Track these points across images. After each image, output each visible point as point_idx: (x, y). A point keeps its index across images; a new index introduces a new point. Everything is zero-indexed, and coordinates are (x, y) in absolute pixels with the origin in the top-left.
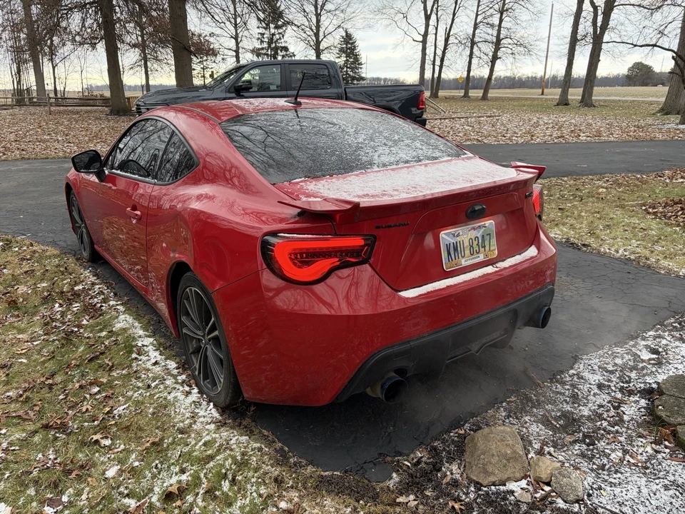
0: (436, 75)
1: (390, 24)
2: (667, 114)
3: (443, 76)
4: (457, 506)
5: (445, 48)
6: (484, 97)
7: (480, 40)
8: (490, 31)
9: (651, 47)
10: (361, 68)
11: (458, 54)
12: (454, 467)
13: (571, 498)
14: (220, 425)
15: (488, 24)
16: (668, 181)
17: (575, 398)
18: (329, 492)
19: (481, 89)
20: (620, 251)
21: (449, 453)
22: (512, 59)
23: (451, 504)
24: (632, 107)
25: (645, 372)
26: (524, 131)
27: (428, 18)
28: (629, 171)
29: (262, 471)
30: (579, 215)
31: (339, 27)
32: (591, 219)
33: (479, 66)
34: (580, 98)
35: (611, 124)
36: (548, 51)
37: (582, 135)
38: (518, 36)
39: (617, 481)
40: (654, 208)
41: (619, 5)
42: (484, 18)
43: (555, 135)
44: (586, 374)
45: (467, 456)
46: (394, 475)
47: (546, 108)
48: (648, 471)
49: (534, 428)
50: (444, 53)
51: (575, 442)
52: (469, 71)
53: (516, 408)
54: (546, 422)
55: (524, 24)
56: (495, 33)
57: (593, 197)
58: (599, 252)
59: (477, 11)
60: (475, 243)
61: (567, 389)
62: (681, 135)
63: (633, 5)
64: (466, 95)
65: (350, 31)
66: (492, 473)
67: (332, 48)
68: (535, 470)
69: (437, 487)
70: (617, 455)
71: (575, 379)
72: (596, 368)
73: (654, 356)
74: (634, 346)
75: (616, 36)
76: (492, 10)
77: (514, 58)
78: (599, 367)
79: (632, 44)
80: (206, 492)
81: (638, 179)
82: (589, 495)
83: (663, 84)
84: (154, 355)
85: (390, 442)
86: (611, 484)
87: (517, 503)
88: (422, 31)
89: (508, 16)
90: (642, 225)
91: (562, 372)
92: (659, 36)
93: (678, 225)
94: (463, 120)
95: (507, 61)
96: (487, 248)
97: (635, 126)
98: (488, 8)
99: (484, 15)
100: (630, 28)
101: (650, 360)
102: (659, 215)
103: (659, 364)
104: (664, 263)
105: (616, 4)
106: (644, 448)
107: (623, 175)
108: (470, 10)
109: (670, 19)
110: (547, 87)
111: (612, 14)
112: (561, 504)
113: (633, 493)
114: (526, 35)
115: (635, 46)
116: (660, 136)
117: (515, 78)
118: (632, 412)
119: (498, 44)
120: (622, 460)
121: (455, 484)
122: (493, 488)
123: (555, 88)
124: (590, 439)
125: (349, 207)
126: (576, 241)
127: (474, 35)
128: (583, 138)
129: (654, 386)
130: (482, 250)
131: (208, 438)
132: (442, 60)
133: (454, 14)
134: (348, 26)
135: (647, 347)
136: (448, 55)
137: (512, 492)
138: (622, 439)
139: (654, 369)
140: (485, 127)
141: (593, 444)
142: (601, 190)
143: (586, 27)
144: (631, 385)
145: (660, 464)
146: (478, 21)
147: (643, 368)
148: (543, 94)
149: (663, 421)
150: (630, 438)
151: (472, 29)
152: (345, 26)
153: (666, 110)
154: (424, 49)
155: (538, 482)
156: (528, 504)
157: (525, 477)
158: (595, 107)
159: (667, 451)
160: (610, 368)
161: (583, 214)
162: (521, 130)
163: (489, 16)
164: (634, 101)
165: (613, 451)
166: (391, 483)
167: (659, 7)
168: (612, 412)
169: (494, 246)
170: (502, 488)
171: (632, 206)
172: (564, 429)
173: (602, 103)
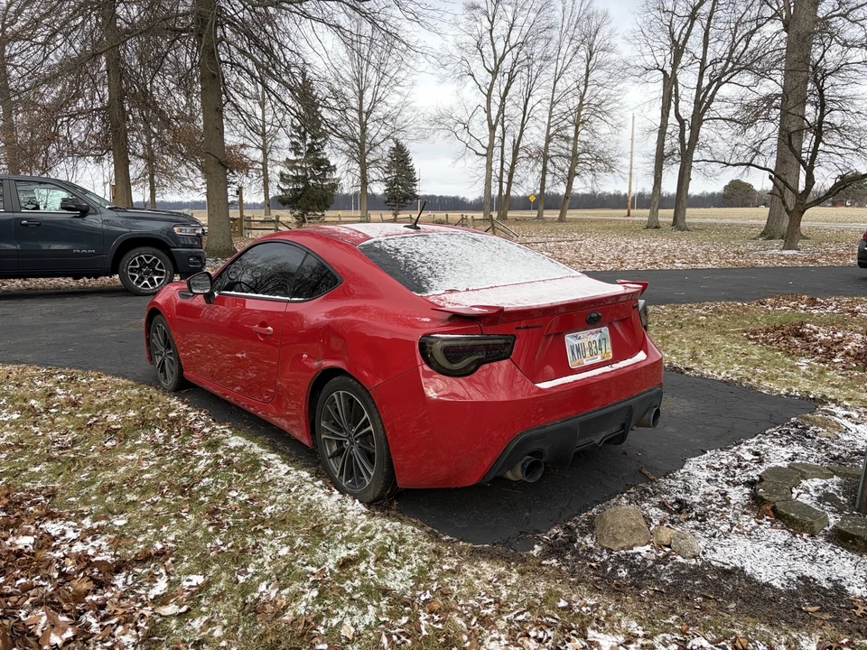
0: (504, 193)
1: (449, 136)
2: (770, 238)
3: (512, 194)
4: (594, 564)
5: (514, 162)
6: (561, 219)
7: (554, 154)
8: (565, 144)
9: (745, 167)
10: (415, 185)
11: (529, 170)
12: (588, 539)
13: (689, 554)
14: (371, 516)
15: (562, 136)
16: (770, 308)
17: (687, 490)
18: (484, 558)
19: (557, 209)
20: (723, 374)
21: (581, 529)
22: (591, 176)
23: (588, 564)
24: (729, 231)
25: (748, 468)
26: (612, 257)
27: (492, 128)
28: (729, 300)
29: (420, 546)
30: (680, 342)
31: (388, 137)
32: (692, 345)
33: (554, 184)
34: (672, 220)
35: (708, 251)
36: (631, 168)
37: (676, 260)
38: (597, 150)
39: (727, 544)
40: (755, 334)
41: (708, 119)
42: (558, 130)
43: (647, 261)
44: (696, 472)
45: (597, 531)
46: (536, 546)
47: (635, 232)
48: (752, 537)
49: (653, 512)
50: (512, 167)
51: (688, 519)
52: (542, 188)
53: (636, 497)
54: (663, 506)
55: (603, 138)
56: (571, 147)
57: (693, 324)
58: (702, 375)
59: (549, 123)
60: (594, 346)
61: (680, 484)
62: (785, 262)
63: (724, 119)
64: (540, 217)
65: (403, 142)
66: (621, 541)
67: (380, 161)
68: (657, 536)
69: (575, 553)
70: (725, 527)
71: (686, 475)
72: (704, 467)
73: (757, 457)
74: (738, 450)
75: (707, 154)
76: (565, 122)
77: (594, 175)
78: (707, 466)
79: (724, 163)
80: (376, 561)
81: (738, 307)
82: (704, 553)
83: (765, 205)
84: (284, 468)
85: (528, 523)
86: (722, 546)
87: (644, 560)
88: (486, 142)
89: (584, 128)
90: (744, 350)
91: (675, 471)
92: (754, 153)
93: (781, 350)
94: (540, 245)
95: (586, 178)
96: (603, 351)
97: (734, 252)
98: (560, 120)
99: (556, 127)
100: (722, 145)
101: (753, 459)
102: (761, 341)
103: (761, 462)
104: (766, 384)
105: (705, 117)
106: (748, 522)
107: (723, 302)
108: (541, 121)
109: (764, 136)
110: (633, 207)
111: (701, 129)
112: (680, 559)
113: (740, 551)
114: (606, 150)
115: (728, 165)
116: (761, 263)
117: (595, 196)
118: (737, 498)
119: (574, 158)
120: (730, 531)
121: (590, 550)
122: (623, 551)
123: (642, 208)
124: (702, 517)
125: (495, 311)
126: (679, 366)
127: (546, 147)
128: (678, 265)
129: (757, 478)
130: (599, 352)
131: (362, 525)
132: (511, 176)
133: (523, 125)
134: (399, 136)
135: (749, 450)
136: (518, 171)
137: (639, 553)
138: (730, 516)
139: (756, 466)
140: (567, 253)
141: (705, 520)
142: (701, 318)
143: (671, 143)
144: (736, 478)
145: (762, 531)
146: (551, 133)
147: (746, 466)
148: (629, 215)
149: (764, 500)
150: (736, 516)
151: (544, 142)
152: (396, 137)
153: (768, 234)
154: (489, 164)
155: (661, 546)
156: (653, 560)
157: (649, 543)
158: (689, 230)
159: (769, 523)
160: (717, 466)
161: (684, 340)
162: (608, 256)
163: (562, 129)
164: (732, 224)
165: (722, 524)
166: (535, 553)
167: (752, 122)
168: (720, 498)
169: (609, 350)
170: (630, 551)
171: (734, 332)
172: (679, 511)
173: (696, 227)
